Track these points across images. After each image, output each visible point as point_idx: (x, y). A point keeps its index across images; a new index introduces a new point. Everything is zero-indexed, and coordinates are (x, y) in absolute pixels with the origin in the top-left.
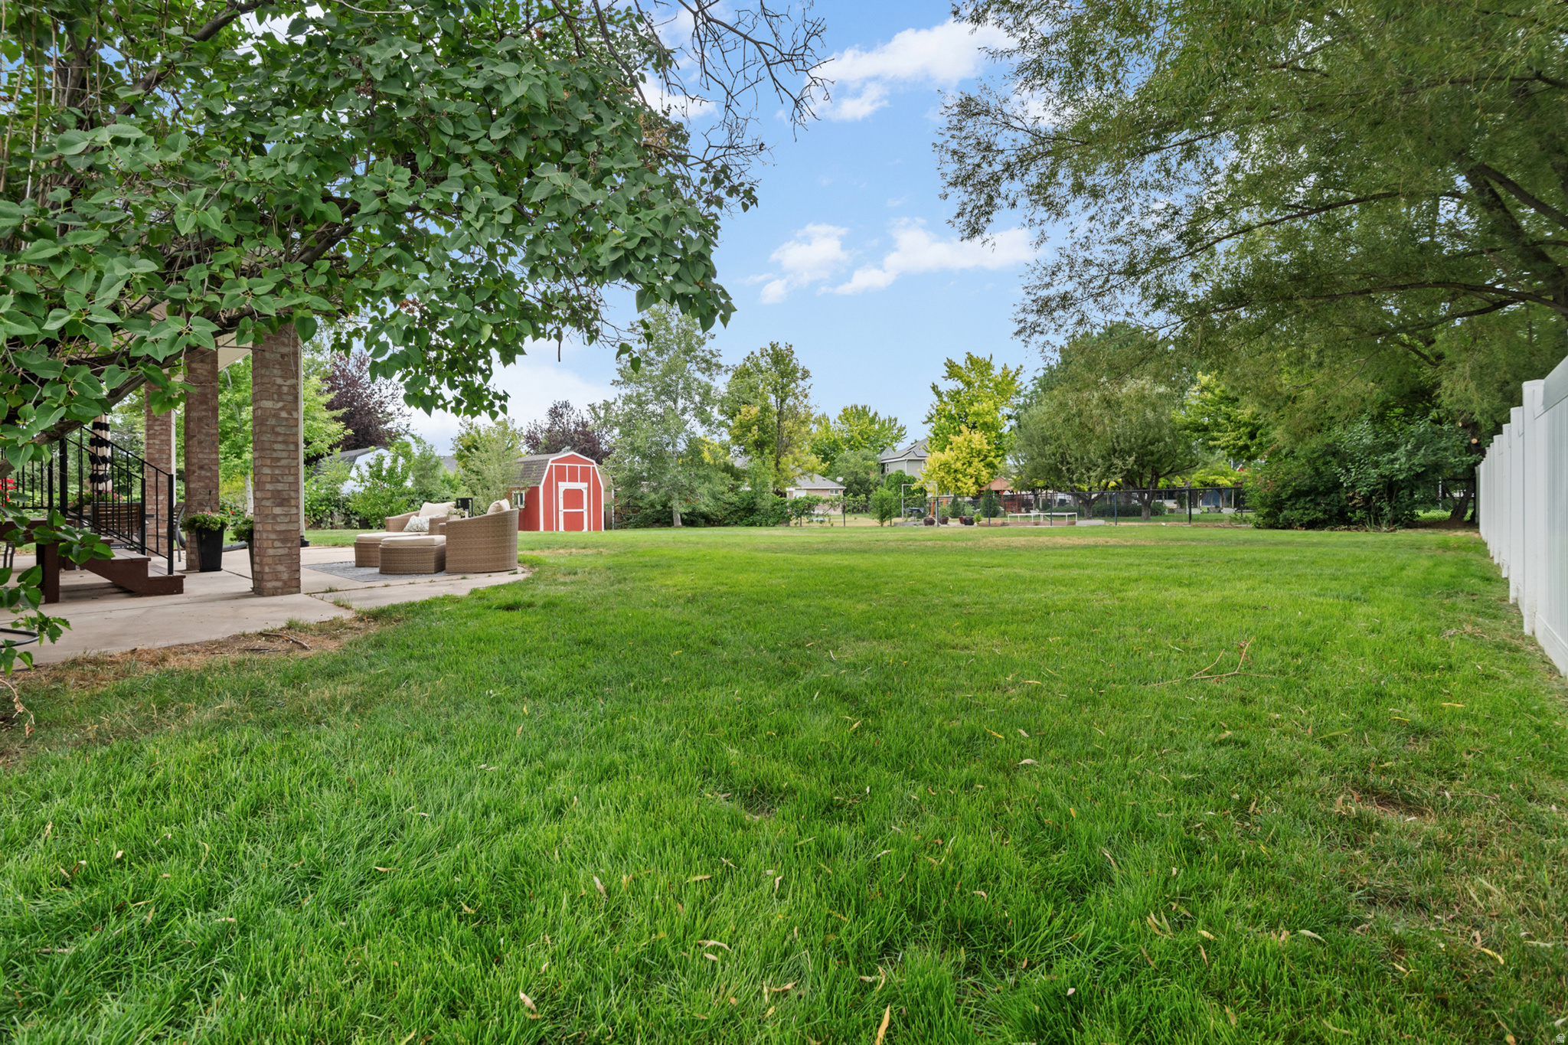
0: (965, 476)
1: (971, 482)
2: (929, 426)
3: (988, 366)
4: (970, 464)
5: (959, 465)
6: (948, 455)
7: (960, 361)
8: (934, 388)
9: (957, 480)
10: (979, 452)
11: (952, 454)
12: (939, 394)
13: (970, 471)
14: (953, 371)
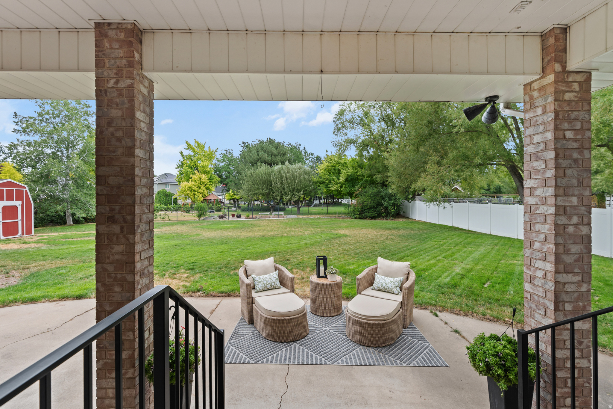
0: (198, 192)
1: (201, 195)
2: (178, 170)
3: (203, 146)
4: (200, 188)
5: (196, 188)
6: (191, 184)
7: (193, 143)
8: (181, 153)
9: (195, 194)
10: (204, 183)
11: (193, 183)
12: (183, 156)
13: (200, 191)
14: (189, 147)
